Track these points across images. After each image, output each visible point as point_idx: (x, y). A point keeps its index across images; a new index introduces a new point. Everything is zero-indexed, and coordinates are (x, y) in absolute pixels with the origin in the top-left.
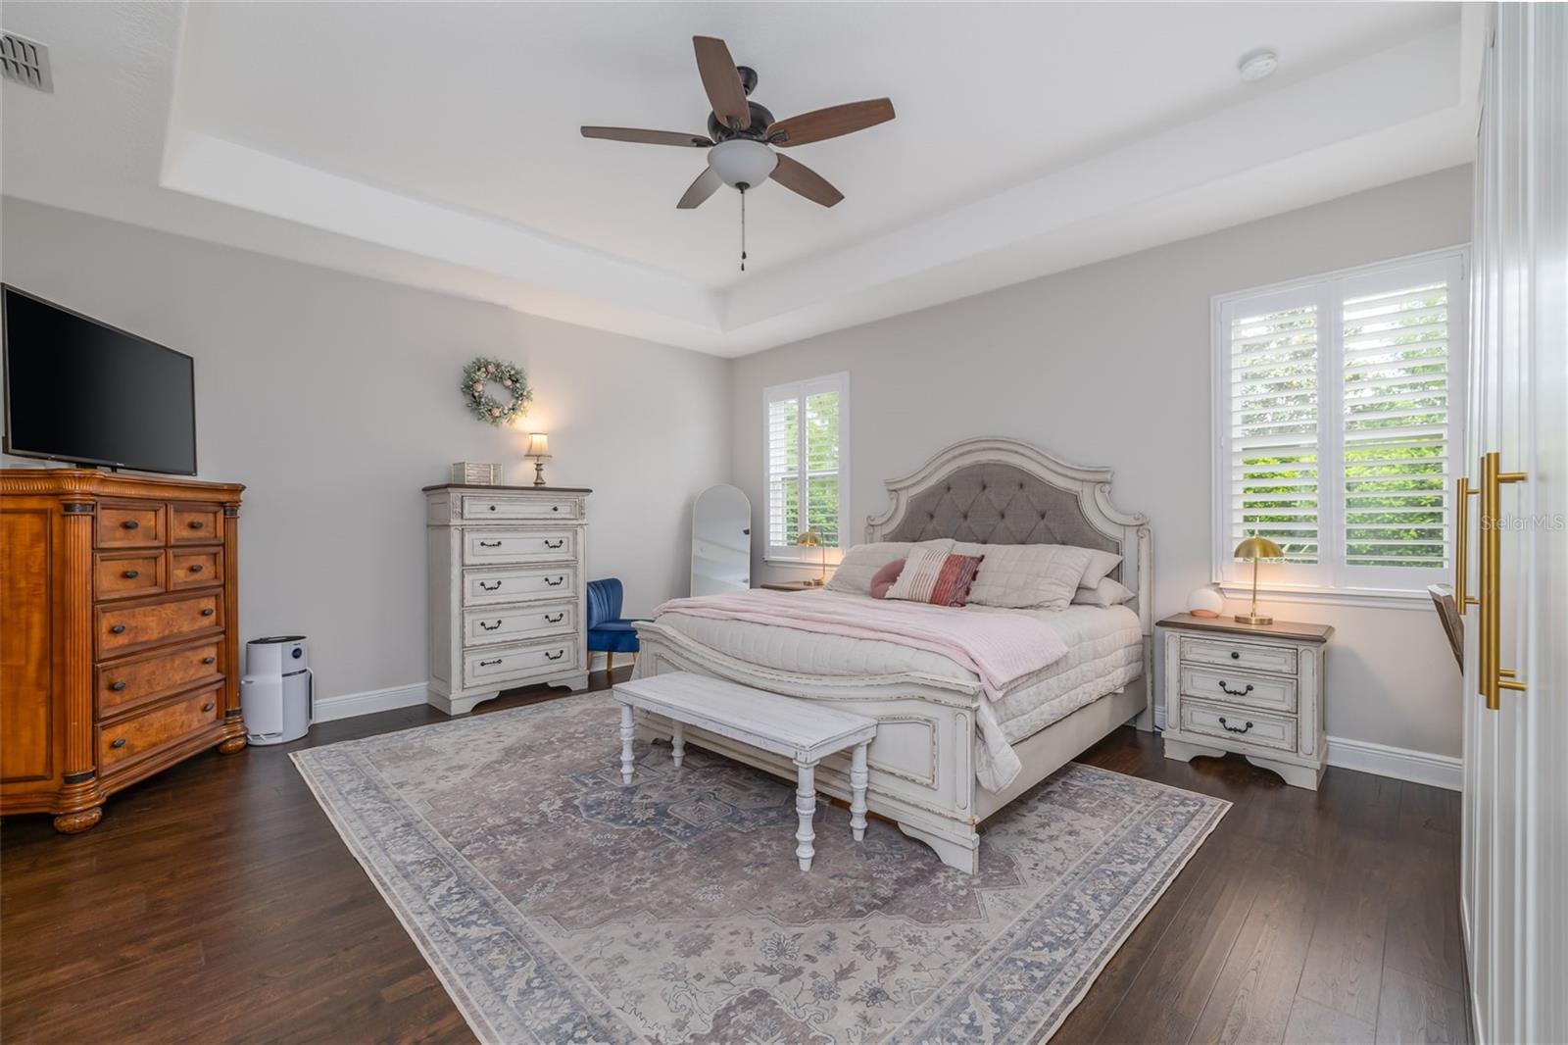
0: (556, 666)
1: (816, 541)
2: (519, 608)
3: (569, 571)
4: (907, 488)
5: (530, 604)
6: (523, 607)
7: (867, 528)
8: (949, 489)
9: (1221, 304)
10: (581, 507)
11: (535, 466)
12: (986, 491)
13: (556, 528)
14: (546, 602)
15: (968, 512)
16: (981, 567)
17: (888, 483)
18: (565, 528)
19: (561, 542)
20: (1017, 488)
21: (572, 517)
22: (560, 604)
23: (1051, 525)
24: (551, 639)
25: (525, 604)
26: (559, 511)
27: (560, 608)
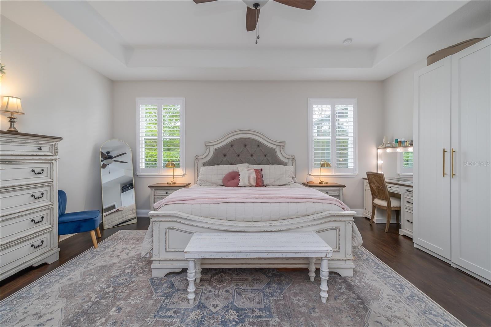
0: (39, 252)
1: (174, 166)
2: (13, 218)
3: (48, 189)
4: (214, 145)
5: (21, 214)
6: (16, 217)
7: (195, 160)
8: (232, 146)
9: (311, 100)
10: (56, 148)
11: (9, 119)
12: (246, 147)
13: (40, 161)
14: (33, 211)
15: (239, 154)
16: (263, 172)
17: (205, 143)
18: (45, 161)
19: (43, 170)
20: (257, 146)
21: (51, 154)
22: (43, 210)
23: (269, 159)
24: (36, 235)
25: (17, 215)
26: (43, 150)
27: (41, 214)
